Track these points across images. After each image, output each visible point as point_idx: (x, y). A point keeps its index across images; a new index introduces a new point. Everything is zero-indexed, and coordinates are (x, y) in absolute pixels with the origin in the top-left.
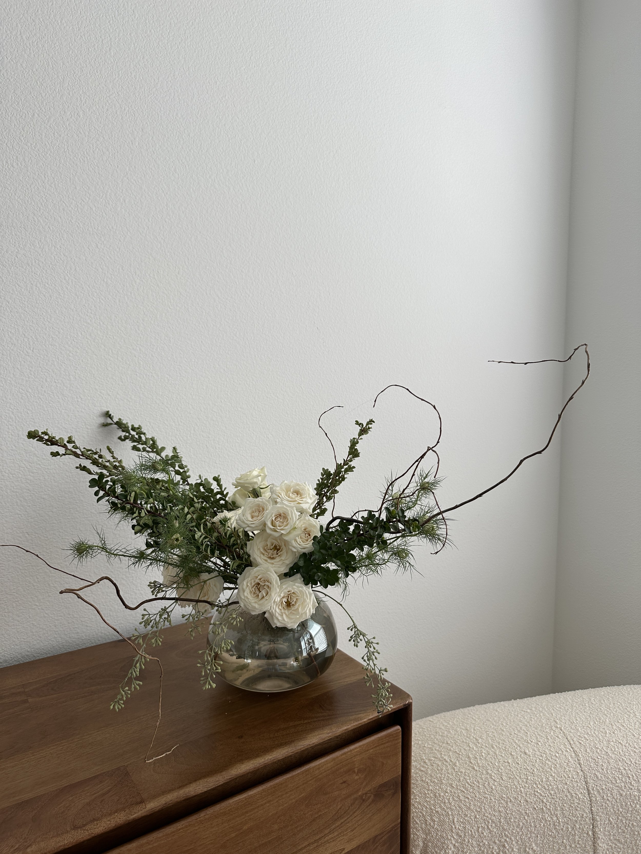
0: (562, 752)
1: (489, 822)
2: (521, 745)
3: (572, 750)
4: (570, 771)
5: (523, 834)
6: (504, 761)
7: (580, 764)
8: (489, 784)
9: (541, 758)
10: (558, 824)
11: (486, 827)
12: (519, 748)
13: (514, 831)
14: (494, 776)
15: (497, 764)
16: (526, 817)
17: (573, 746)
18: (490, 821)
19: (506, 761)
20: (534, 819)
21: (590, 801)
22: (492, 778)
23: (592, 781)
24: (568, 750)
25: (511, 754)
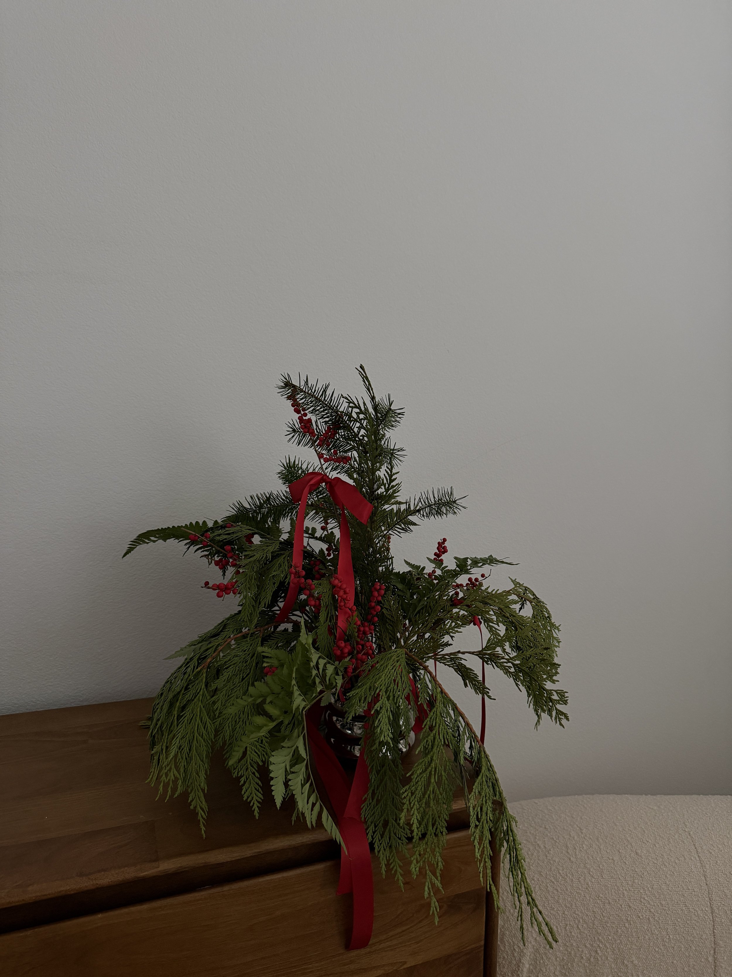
0: (685, 859)
1: (579, 922)
2: (633, 844)
3: (698, 859)
4: (690, 882)
5: (621, 942)
6: (608, 858)
7: (705, 876)
8: (585, 879)
9: (655, 862)
10: (667, 941)
11: (575, 926)
12: (629, 846)
13: (610, 938)
14: (592, 872)
15: (598, 859)
16: (627, 925)
17: (700, 855)
18: (581, 921)
19: (611, 858)
20: (637, 928)
21: (713, 922)
22: (589, 874)
23: (717, 898)
24: (692, 858)
25: (619, 851)
